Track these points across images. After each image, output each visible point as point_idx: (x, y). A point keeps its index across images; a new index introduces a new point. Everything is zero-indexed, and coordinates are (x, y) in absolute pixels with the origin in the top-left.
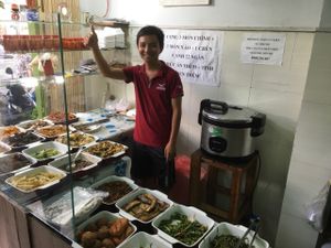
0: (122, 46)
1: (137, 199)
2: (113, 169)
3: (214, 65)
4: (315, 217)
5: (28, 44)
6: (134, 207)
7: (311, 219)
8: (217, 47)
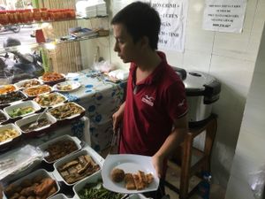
0: (105, 14)
1: (77, 159)
2: (69, 128)
3: (179, 32)
4: (257, 186)
5: (16, 17)
6: (71, 166)
7: (254, 187)
8: (182, 14)
